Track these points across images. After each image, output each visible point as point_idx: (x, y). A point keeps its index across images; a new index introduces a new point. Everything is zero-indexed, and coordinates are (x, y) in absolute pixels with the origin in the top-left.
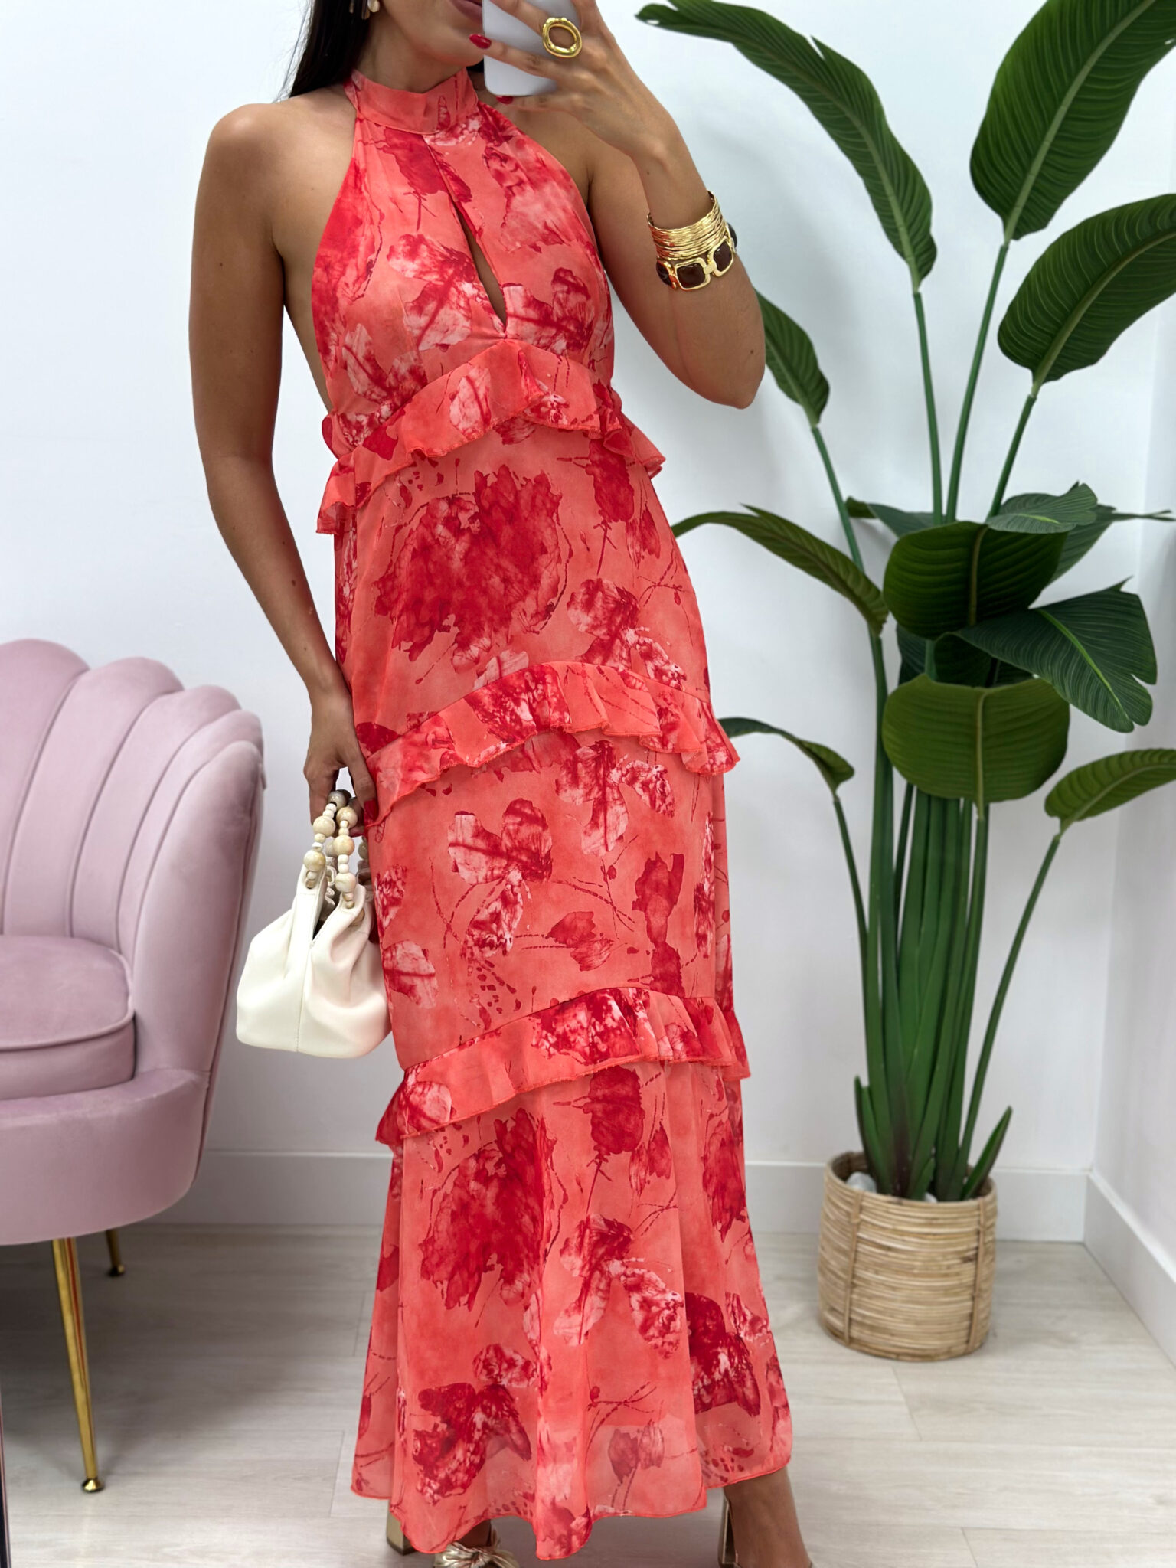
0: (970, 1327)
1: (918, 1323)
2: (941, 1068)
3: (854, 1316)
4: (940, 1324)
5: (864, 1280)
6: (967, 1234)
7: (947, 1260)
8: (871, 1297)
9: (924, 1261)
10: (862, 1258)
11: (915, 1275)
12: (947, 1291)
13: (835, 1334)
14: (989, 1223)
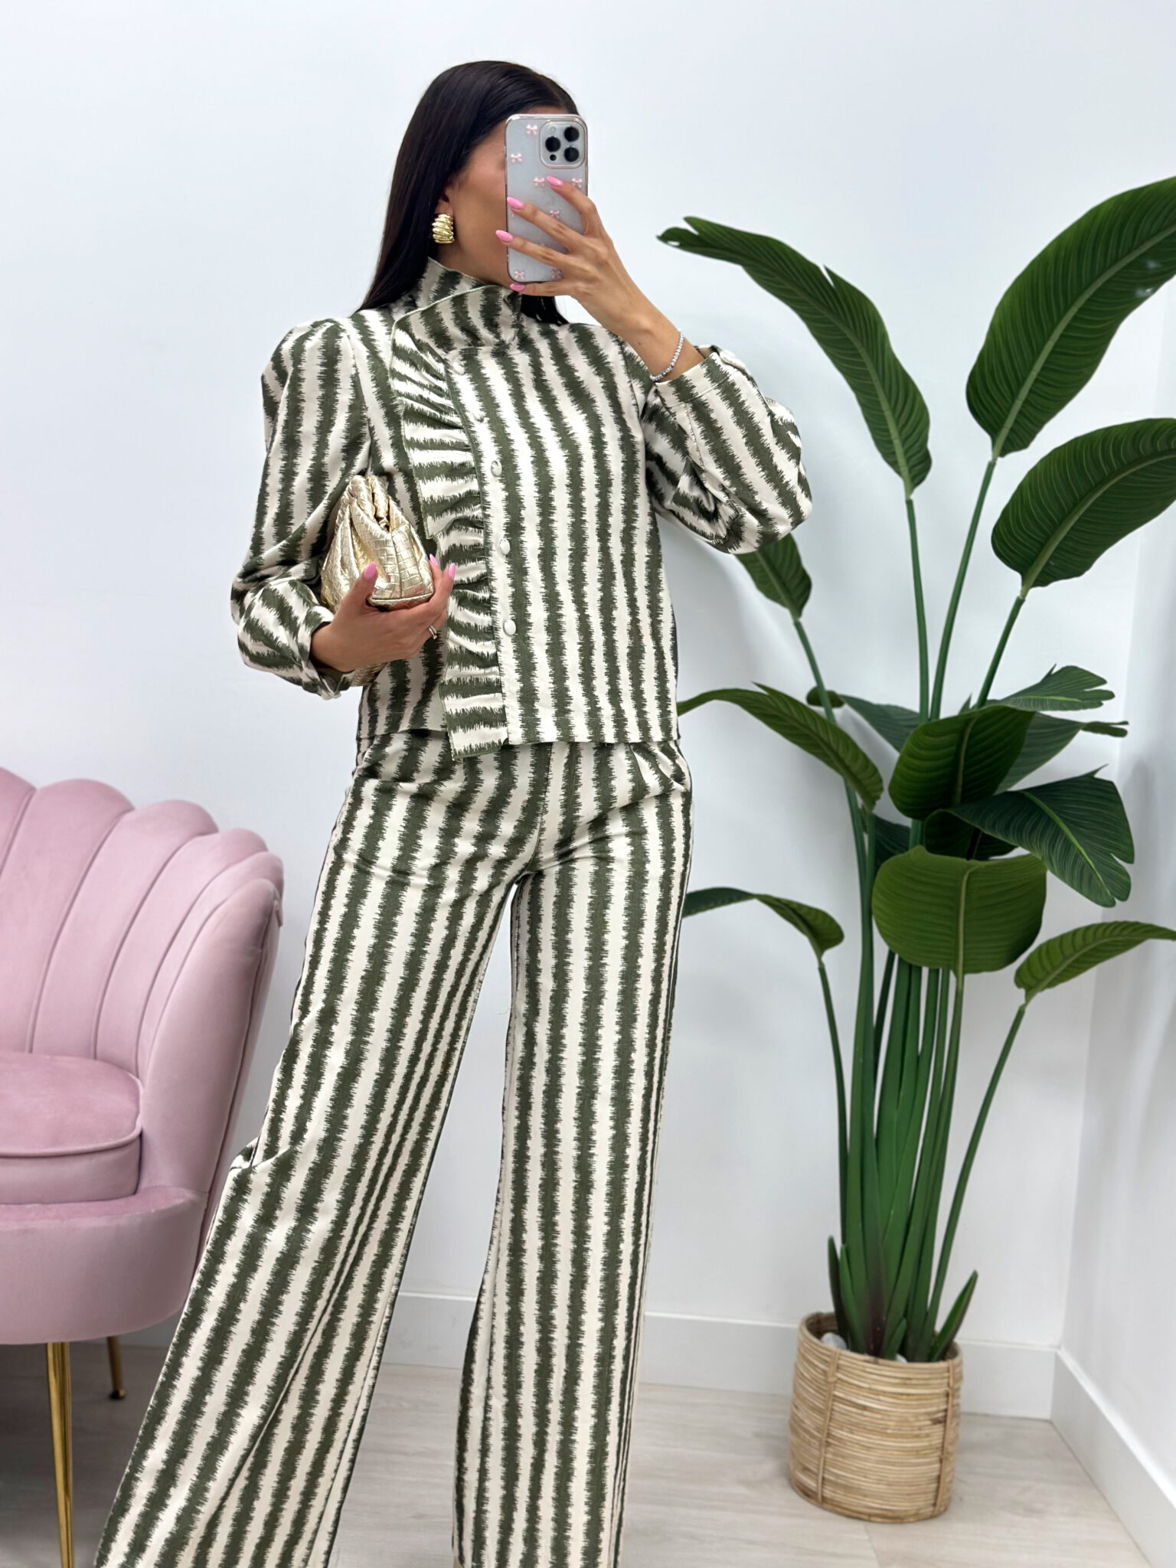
0: (937, 1490)
3: (826, 1476)
4: (910, 1486)
5: (839, 1440)
6: (938, 1394)
7: (919, 1421)
8: (845, 1456)
9: (897, 1421)
10: (837, 1416)
11: (889, 1435)
12: (917, 1452)
13: (807, 1493)
14: (956, 1386)
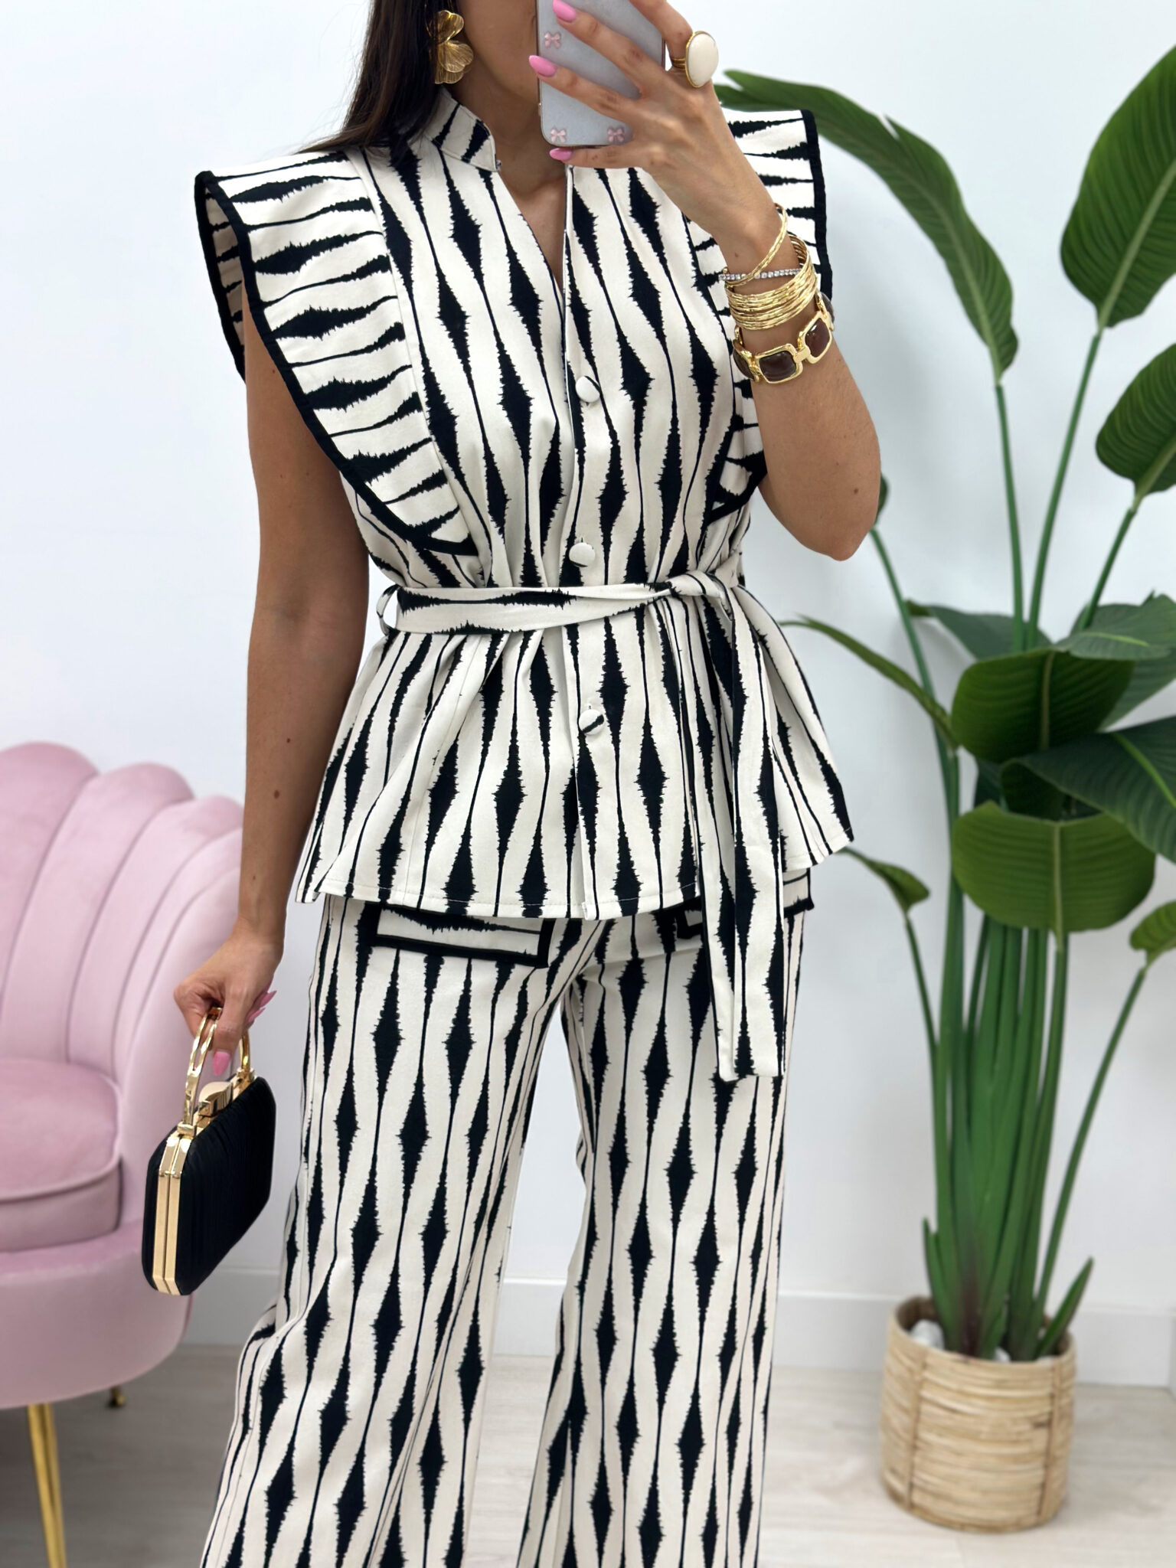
0: (1042, 1499)
1: (985, 1492)
2: (1015, 1215)
3: (916, 1481)
4: (1009, 1494)
5: (927, 1443)
6: (1041, 1398)
7: (1017, 1425)
8: (934, 1461)
9: (991, 1426)
10: (923, 1418)
12: (1017, 1459)
13: (895, 1497)
14: (1065, 1385)
